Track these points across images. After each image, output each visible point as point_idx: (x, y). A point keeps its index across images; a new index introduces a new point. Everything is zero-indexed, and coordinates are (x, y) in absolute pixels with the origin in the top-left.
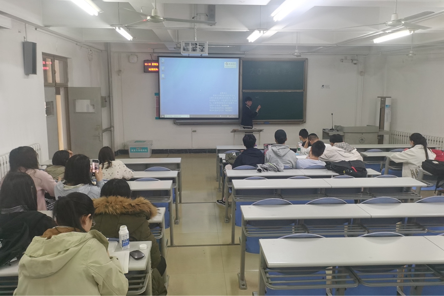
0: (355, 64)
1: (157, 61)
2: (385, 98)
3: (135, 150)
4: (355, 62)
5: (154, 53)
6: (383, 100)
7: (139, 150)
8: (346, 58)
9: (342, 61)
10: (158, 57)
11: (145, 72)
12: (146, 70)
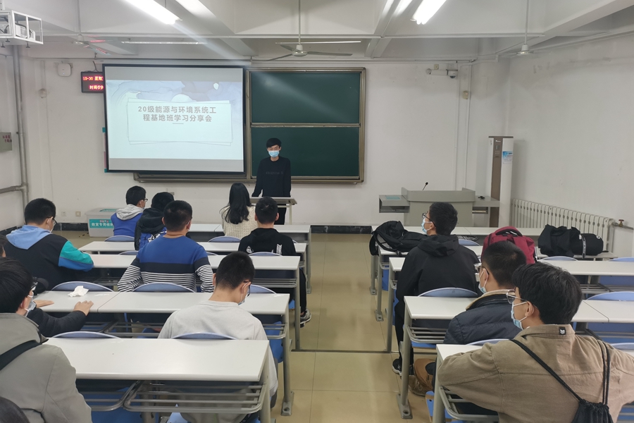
0: (452, 77)
1: (103, 74)
2: (501, 138)
3: (97, 224)
4: (451, 73)
5: (96, 58)
6: (498, 142)
7: (104, 224)
8: (437, 67)
9: (429, 72)
10: (104, 65)
11: (83, 91)
12: (85, 88)
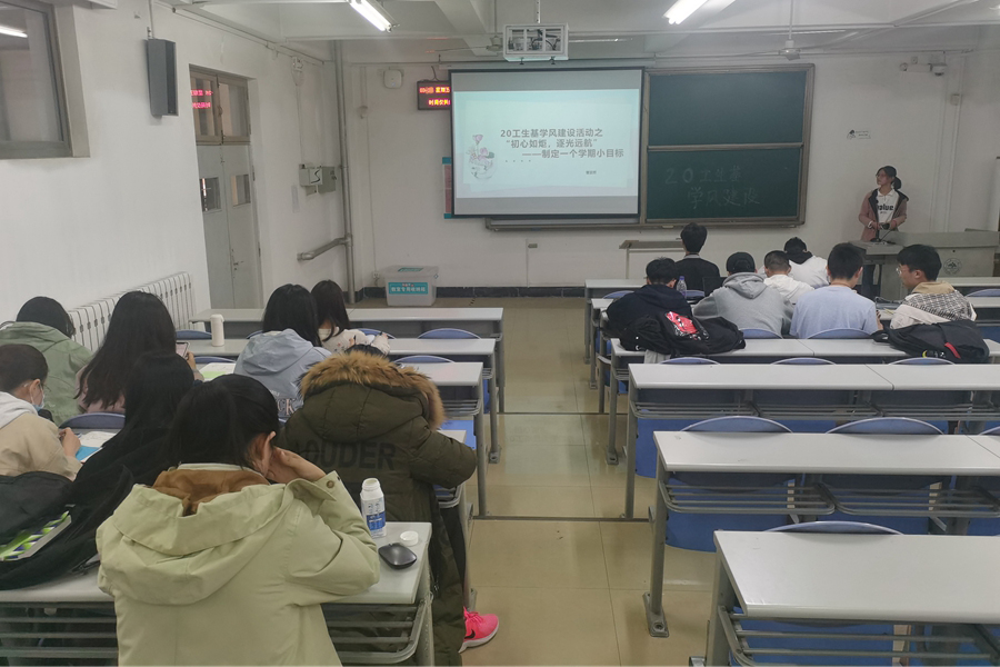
0: (940, 74)
1: (448, 83)
3: (399, 289)
4: (939, 69)
5: (440, 62)
7: (408, 289)
8: (915, 61)
9: (904, 67)
10: (450, 72)
11: (419, 109)
12: (422, 104)
